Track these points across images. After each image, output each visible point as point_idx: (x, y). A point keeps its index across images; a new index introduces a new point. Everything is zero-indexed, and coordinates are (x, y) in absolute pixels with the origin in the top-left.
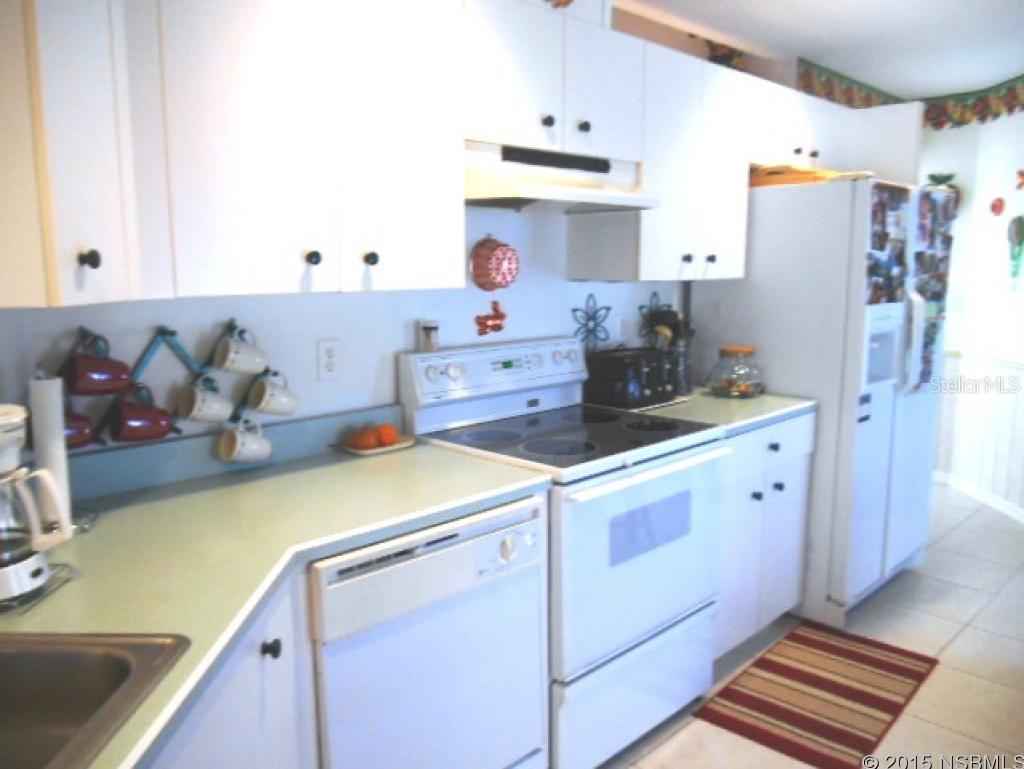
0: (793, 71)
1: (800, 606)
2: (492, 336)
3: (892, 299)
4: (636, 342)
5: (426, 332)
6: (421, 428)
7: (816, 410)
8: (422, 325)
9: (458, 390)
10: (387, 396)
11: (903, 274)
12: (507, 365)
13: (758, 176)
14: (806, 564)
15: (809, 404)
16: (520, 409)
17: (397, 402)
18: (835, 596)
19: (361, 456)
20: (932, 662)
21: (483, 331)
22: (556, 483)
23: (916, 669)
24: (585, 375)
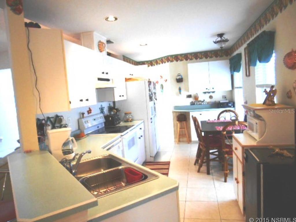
0: (122, 58)
1: (146, 160)
2: (90, 114)
3: (152, 101)
4: (108, 114)
5: (83, 114)
6: (86, 133)
7: (144, 122)
8: (81, 113)
9: (90, 125)
10: (77, 128)
11: (153, 96)
12: (95, 120)
13: (127, 80)
14: (146, 151)
15: (142, 121)
16: (97, 129)
17: (79, 129)
18: (151, 156)
19: (81, 139)
20: (169, 162)
21: (88, 114)
22: (122, 136)
23: (168, 163)
24: (104, 121)
